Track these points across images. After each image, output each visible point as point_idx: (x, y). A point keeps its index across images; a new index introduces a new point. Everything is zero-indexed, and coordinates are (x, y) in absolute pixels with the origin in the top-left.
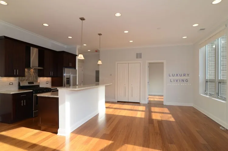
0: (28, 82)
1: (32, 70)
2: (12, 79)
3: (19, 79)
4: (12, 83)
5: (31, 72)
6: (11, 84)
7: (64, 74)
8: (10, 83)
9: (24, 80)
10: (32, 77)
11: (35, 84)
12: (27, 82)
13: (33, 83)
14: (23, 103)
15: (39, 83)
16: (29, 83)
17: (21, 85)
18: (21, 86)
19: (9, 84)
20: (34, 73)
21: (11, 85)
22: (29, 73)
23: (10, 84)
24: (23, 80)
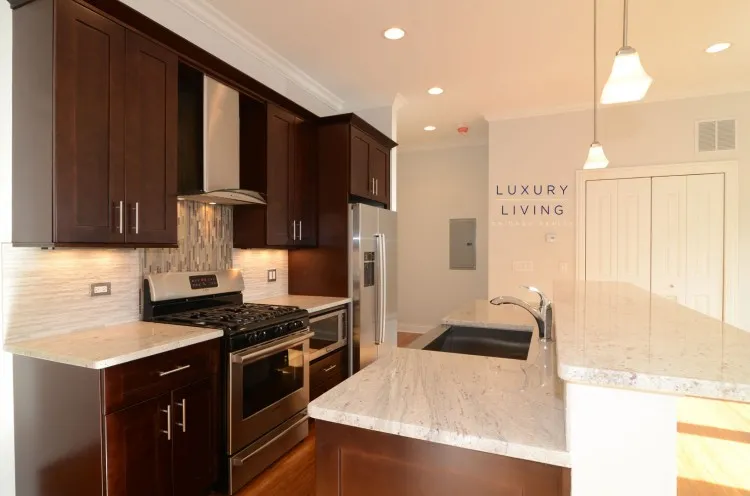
0: (191, 278)
1: (207, 212)
2: (105, 262)
3: (144, 262)
4: (109, 285)
5: (203, 224)
6: (100, 290)
7: (356, 233)
8: (93, 286)
9: (168, 267)
10: (209, 250)
11: (222, 288)
12: (186, 276)
13: (210, 281)
14: (174, 418)
15: (240, 278)
16: (196, 282)
17: (155, 297)
18: (158, 303)
19: (88, 292)
20: (215, 225)
21: (98, 300)
22: (192, 228)
23: (94, 295)
24: (163, 266)
